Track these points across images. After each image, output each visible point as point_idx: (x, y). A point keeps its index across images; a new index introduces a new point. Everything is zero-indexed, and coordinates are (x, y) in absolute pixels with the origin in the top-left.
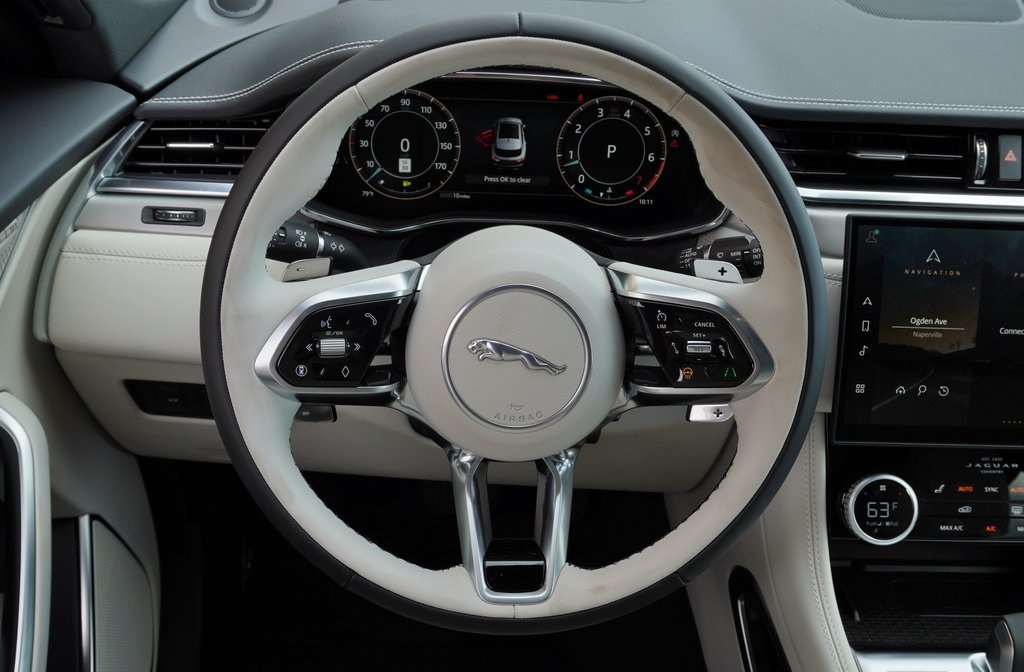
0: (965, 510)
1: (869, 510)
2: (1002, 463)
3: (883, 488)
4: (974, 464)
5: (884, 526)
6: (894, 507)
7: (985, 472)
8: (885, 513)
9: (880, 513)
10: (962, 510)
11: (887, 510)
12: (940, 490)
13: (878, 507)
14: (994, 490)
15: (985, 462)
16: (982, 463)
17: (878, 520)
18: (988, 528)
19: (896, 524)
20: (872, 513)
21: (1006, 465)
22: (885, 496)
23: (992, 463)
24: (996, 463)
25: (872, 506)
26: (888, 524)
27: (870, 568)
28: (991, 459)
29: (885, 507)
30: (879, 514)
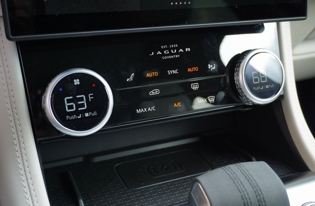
0: (155, 92)
1: (67, 105)
2: (178, 49)
3: (77, 82)
4: (155, 53)
5: (84, 118)
6: (90, 98)
7: (166, 58)
8: (83, 105)
9: (78, 106)
10: (152, 93)
11: (84, 102)
12: (131, 79)
13: (75, 100)
14: (175, 72)
15: (166, 49)
16: (162, 51)
17: (77, 113)
18: (175, 105)
19: (95, 114)
20: (70, 107)
21: (181, 50)
22: (80, 89)
23: (170, 49)
24: (173, 49)
25: (69, 101)
26: (87, 115)
27: (98, 159)
28: (168, 46)
29: (82, 99)
30: (77, 108)
